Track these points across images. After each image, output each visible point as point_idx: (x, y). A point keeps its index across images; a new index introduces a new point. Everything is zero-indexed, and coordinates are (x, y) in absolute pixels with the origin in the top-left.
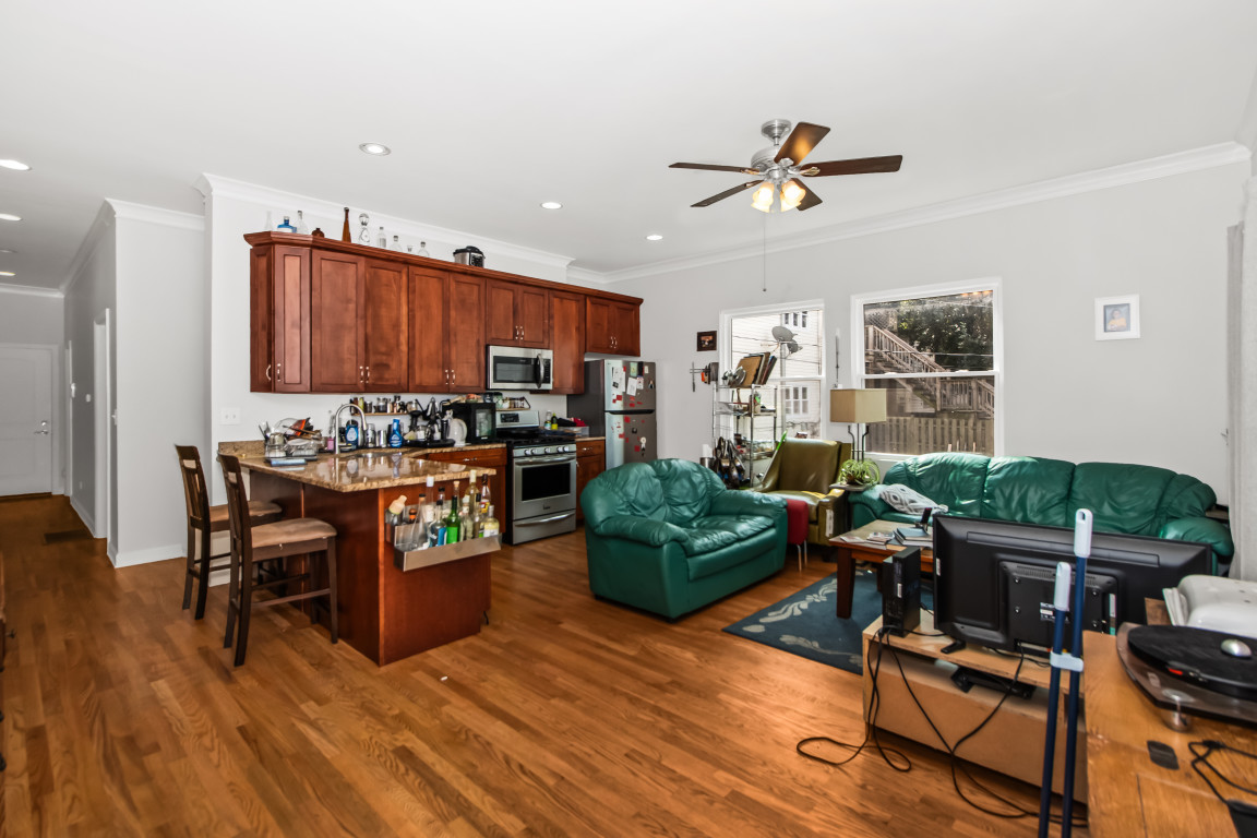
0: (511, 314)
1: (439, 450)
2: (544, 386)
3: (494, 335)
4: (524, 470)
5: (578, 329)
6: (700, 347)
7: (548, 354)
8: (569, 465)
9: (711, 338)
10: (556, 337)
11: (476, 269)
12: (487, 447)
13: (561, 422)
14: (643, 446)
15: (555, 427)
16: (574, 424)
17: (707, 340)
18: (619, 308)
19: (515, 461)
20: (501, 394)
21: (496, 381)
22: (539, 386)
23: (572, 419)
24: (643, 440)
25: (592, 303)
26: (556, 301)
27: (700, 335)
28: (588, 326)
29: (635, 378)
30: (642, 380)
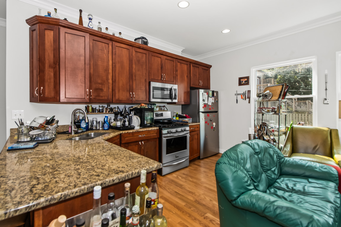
0: (160, 68)
1: (126, 132)
2: (174, 101)
3: (152, 77)
4: (167, 140)
5: (187, 76)
6: (240, 84)
7: (175, 87)
8: (186, 136)
9: (246, 79)
10: (179, 80)
11: (145, 46)
12: (150, 129)
13: (180, 117)
14: (214, 126)
15: (178, 118)
16: (186, 117)
17: (244, 81)
18: (202, 69)
19: (163, 136)
20: (155, 104)
21: (153, 98)
22: (172, 101)
23: (185, 115)
24: (214, 124)
25: (193, 66)
26: (179, 64)
27: (240, 79)
28: (191, 75)
29: (211, 97)
30: (214, 98)
